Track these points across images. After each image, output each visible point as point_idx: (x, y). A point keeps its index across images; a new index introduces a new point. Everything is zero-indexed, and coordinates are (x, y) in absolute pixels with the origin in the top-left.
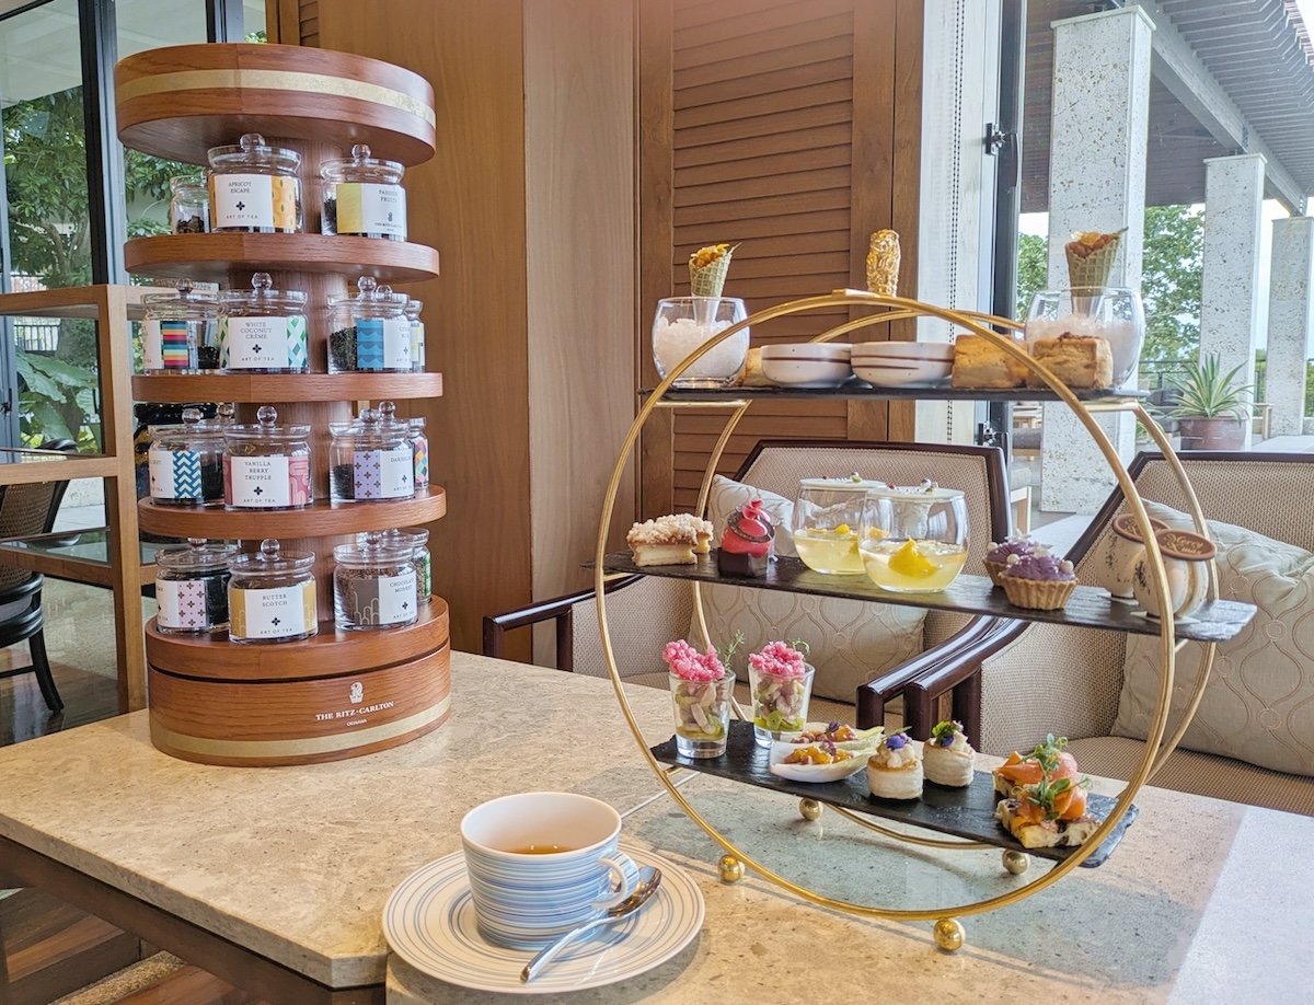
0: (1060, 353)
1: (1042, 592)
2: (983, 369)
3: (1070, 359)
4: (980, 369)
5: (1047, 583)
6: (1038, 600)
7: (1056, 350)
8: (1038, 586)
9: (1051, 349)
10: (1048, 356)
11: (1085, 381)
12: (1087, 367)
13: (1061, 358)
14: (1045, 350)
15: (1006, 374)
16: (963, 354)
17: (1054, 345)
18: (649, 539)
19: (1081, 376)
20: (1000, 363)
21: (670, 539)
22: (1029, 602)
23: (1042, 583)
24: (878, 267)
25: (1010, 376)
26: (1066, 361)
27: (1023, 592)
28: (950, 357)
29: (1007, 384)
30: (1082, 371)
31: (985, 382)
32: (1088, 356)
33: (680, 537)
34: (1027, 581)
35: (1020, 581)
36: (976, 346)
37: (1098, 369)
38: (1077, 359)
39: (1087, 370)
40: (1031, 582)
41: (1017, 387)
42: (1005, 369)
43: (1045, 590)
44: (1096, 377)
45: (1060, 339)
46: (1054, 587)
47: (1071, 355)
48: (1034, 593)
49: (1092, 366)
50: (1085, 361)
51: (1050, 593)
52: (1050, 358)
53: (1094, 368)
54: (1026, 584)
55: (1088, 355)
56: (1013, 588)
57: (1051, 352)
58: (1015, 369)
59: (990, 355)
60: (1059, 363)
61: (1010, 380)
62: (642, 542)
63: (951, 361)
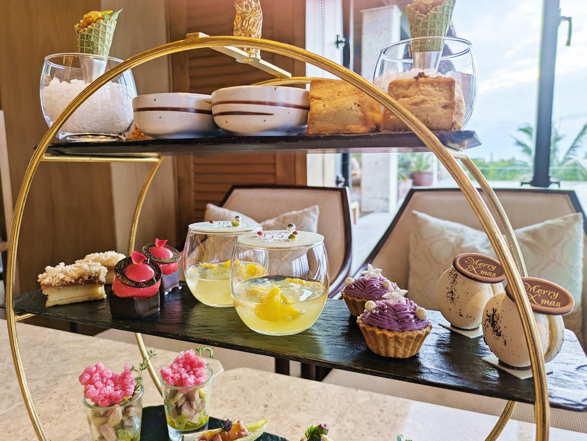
0: (416, 93)
1: (400, 343)
2: (337, 114)
3: (428, 98)
4: (335, 115)
5: (405, 335)
6: (396, 349)
7: (412, 90)
8: (396, 339)
9: (407, 89)
10: (404, 97)
11: (443, 123)
12: (445, 107)
13: (418, 98)
14: (401, 91)
15: (360, 118)
16: (318, 99)
17: (410, 85)
18: (55, 282)
19: (440, 116)
20: (354, 107)
21: (77, 280)
22: (387, 351)
23: (400, 335)
24: (242, 26)
25: (364, 120)
26: (423, 101)
27: (381, 343)
28: (305, 104)
29: (361, 129)
30: (441, 111)
31: (340, 128)
32: (447, 95)
33: (86, 278)
34: (386, 333)
35: (378, 332)
36: (330, 91)
37: (456, 109)
38: (436, 99)
39: (445, 111)
40: (389, 334)
41: (372, 132)
42: (360, 113)
43: (403, 342)
44: (455, 118)
45: (416, 78)
46: (412, 338)
47: (429, 94)
48: (392, 344)
49: (450, 106)
50: (444, 101)
51: (408, 343)
52: (406, 99)
53: (453, 108)
54: (385, 336)
55: (446, 93)
56: (371, 337)
57: (407, 92)
58: (370, 114)
59: (344, 99)
60: (416, 104)
61: (365, 125)
62: (49, 286)
63: (307, 108)
